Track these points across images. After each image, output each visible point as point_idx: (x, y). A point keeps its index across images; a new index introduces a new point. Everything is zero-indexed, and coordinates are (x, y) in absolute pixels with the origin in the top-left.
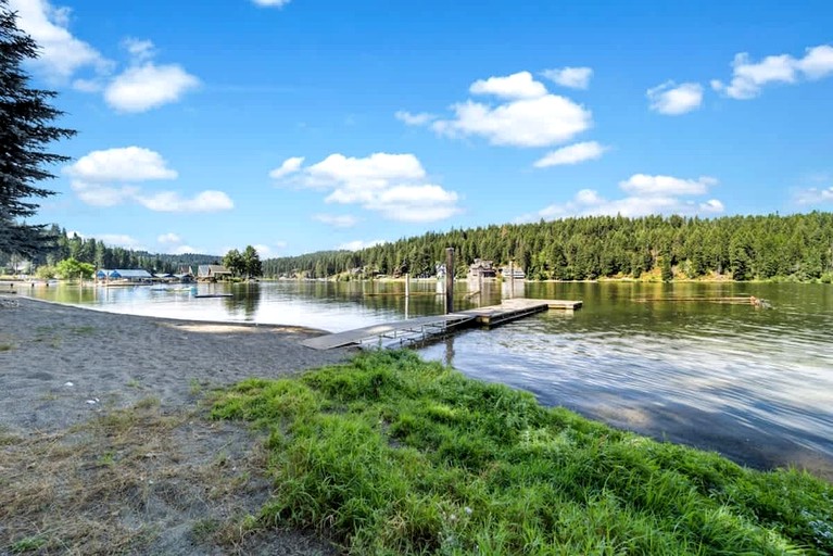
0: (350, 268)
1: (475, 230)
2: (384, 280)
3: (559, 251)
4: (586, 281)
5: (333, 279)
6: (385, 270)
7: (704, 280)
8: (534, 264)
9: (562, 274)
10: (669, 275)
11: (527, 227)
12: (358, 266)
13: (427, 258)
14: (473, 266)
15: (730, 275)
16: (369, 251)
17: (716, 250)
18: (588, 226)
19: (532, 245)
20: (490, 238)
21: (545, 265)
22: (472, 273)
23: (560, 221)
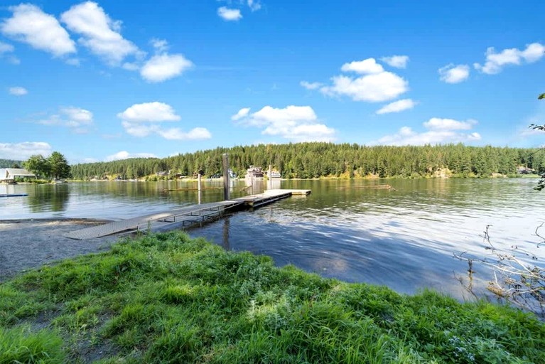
0: (158, 171)
1: (250, 146)
2: (186, 180)
3: (299, 161)
4: (314, 179)
5: (143, 180)
6: (186, 173)
7: (367, 178)
8: (286, 168)
9: (301, 175)
10: (353, 175)
11: (281, 147)
12: (164, 170)
13: (218, 164)
14: (249, 170)
15: (378, 175)
16: (173, 159)
17: (372, 162)
18: (315, 147)
19: (285, 157)
20: (259, 152)
21: (292, 170)
22: (248, 175)
23: (300, 143)
